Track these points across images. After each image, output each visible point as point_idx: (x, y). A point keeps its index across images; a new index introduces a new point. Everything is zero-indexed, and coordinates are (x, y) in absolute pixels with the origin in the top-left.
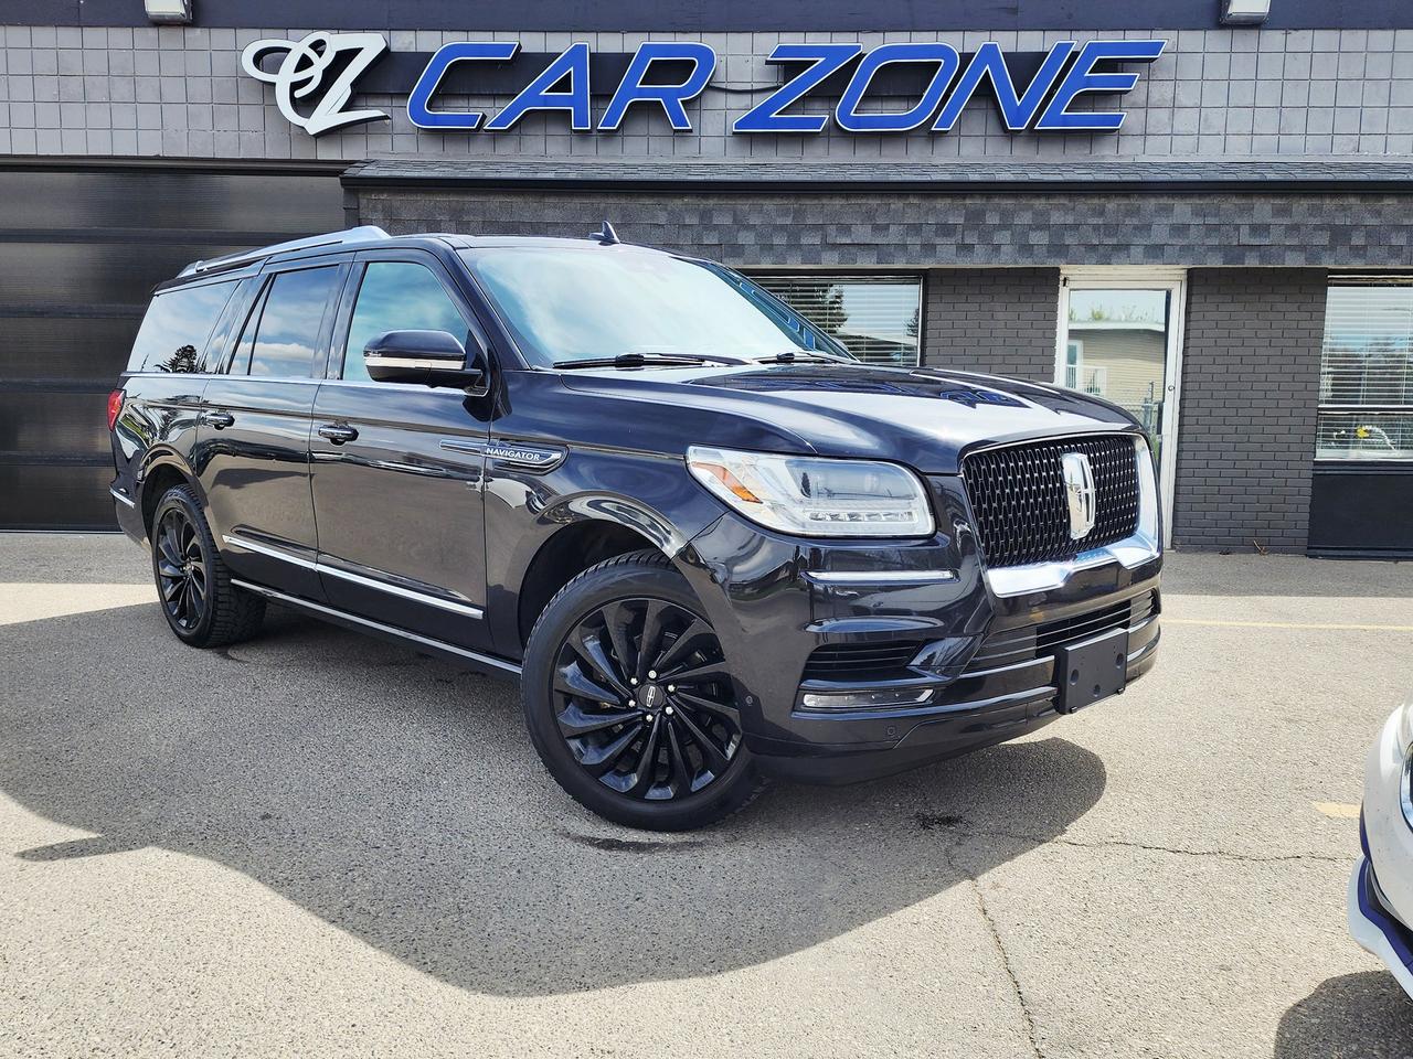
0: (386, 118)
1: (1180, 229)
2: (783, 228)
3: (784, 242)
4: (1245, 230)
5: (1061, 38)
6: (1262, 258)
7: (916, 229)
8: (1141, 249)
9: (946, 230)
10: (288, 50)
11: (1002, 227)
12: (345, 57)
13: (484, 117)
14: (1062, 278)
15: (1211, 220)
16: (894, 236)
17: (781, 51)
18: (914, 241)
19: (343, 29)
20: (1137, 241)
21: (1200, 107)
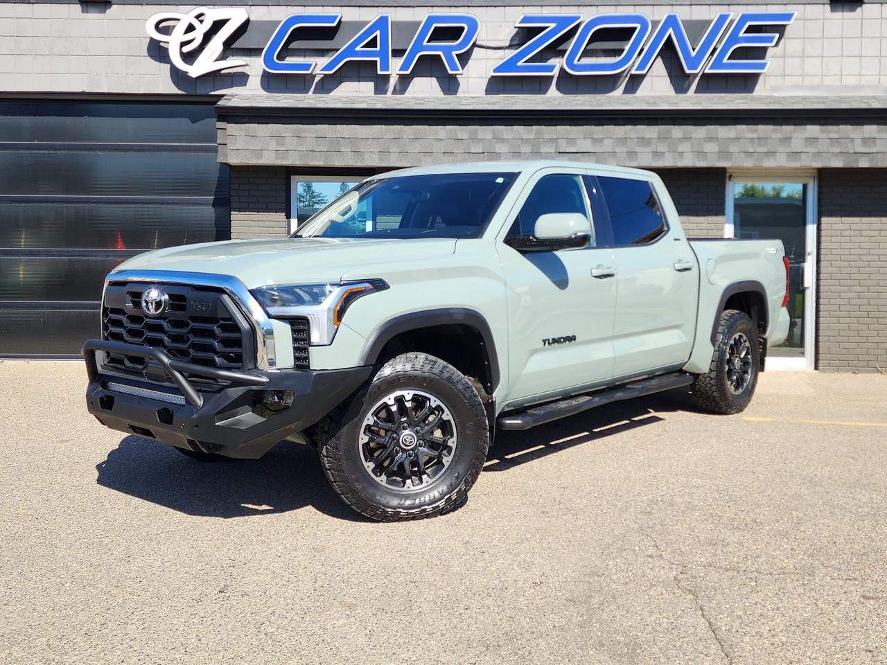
0: (247, 65)
1: (812, 140)
2: (528, 140)
3: (529, 151)
4: (858, 143)
5: (723, 10)
6: (871, 161)
7: (622, 141)
8: (784, 155)
9: (643, 141)
10: (179, 20)
11: (685, 139)
12: (218, 25)
13: (316, 65)
14: (728, 175)
15: (833, 135)
16: (607, 146)
17: (525, 20)
18: (621, 149)
19: (217, 5)
20: (780, 149)
21: (823, 57)
